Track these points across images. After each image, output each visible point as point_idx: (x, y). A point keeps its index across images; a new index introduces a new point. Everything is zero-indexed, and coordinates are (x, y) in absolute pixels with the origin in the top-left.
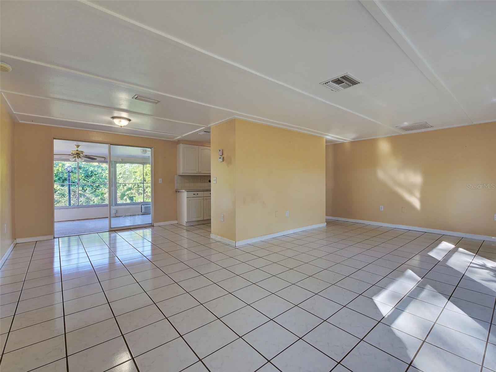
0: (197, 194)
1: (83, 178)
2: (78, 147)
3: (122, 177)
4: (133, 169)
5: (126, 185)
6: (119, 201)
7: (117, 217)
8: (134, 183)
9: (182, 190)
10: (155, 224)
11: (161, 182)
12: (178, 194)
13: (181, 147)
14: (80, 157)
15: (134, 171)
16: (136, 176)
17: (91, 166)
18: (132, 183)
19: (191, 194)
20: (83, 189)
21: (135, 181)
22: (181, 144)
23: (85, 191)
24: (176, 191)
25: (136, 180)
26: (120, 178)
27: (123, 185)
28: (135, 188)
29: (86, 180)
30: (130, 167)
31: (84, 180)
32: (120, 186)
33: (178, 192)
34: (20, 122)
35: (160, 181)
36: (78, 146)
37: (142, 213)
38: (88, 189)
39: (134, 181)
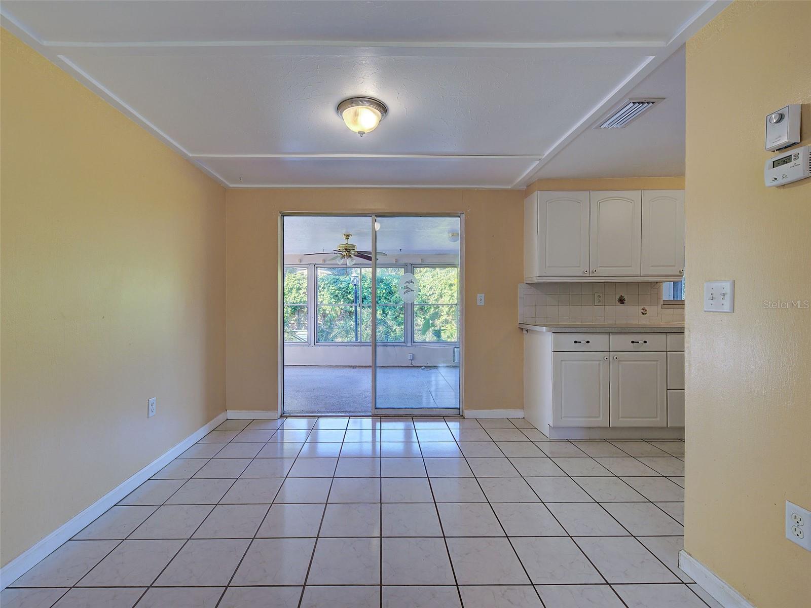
0: (588, 342)
1: (384, 295)
2: (347, 239)
3: (433, 293)
4: (449, 279)
5: (439, 307)
6: (418, 338)
7: (414, 366)
8: (450, 303)
9: (538, 328)
10: (467, 413)
11: (483, 301)
12: (526, 336)
13: (537, 197)
14: (350, 256)
15: (450, 283)
16: (453, 292)
17: (394, 278)
18: (447, 305)
19: (568, 341)
20: (384, 312)
21: (451, 301)
22: (536, 192)
23: (387, 315)
24: (522, 329)
25: (453, 299)
26: (430, 295)
27: (434, 308)
28: (452, 312)
29: (389, 299)
30: (444, 276)
31: (386, 298)
32: (431, 308)
33: (527, 331)
34: (231, 186)
35: (480, 299)
36: (348, 237)
37: (453, 364)
38: (390, 312)
39: (449, 301)
